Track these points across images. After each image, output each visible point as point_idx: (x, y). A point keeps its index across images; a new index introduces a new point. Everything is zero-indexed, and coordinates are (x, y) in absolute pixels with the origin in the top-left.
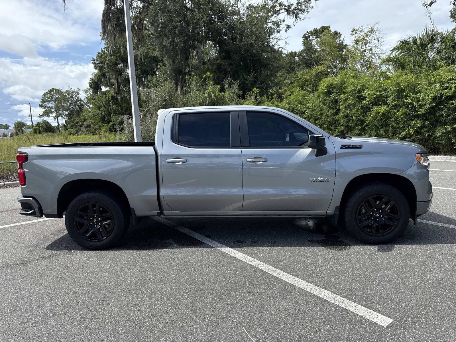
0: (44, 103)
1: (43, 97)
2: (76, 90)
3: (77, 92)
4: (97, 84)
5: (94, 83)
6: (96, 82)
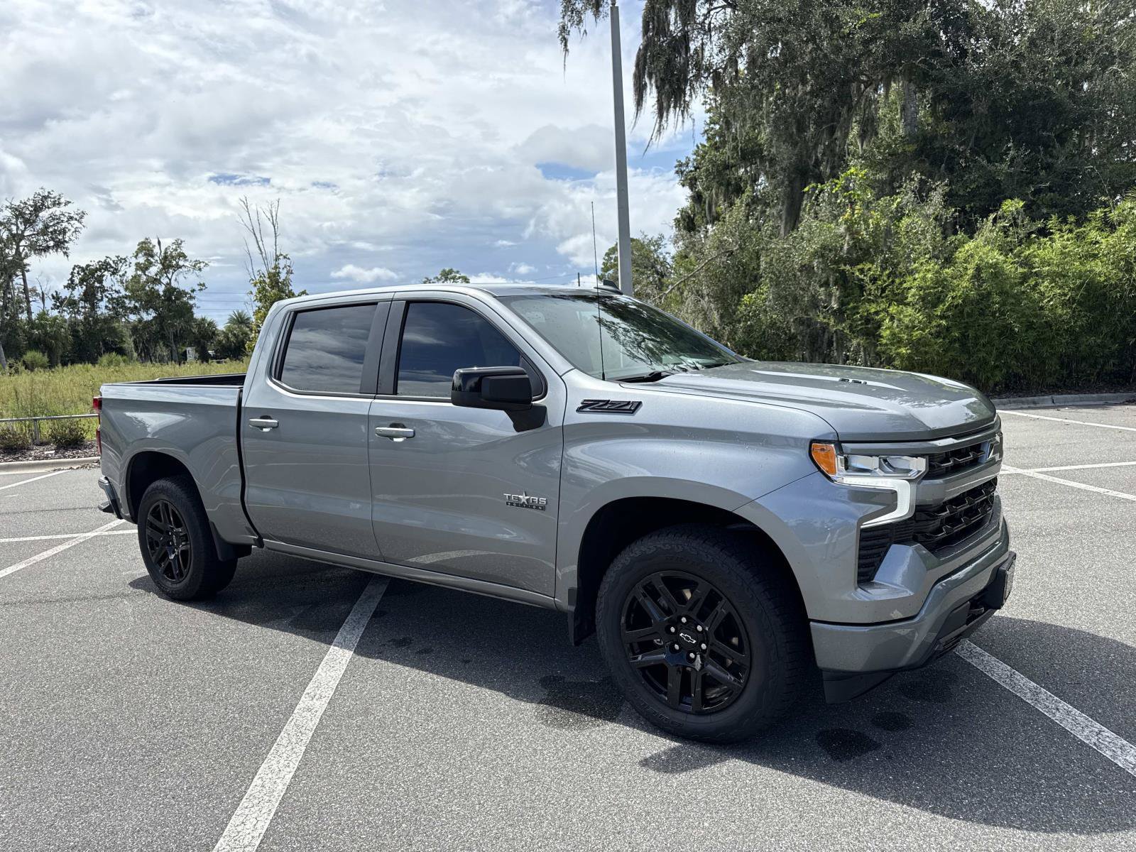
0: (606, 272)
1: (607, 258)
2: (656, 237)
3: (658, 244)
4: (693, 219)
5: (684, 220)
6: (689, 217)
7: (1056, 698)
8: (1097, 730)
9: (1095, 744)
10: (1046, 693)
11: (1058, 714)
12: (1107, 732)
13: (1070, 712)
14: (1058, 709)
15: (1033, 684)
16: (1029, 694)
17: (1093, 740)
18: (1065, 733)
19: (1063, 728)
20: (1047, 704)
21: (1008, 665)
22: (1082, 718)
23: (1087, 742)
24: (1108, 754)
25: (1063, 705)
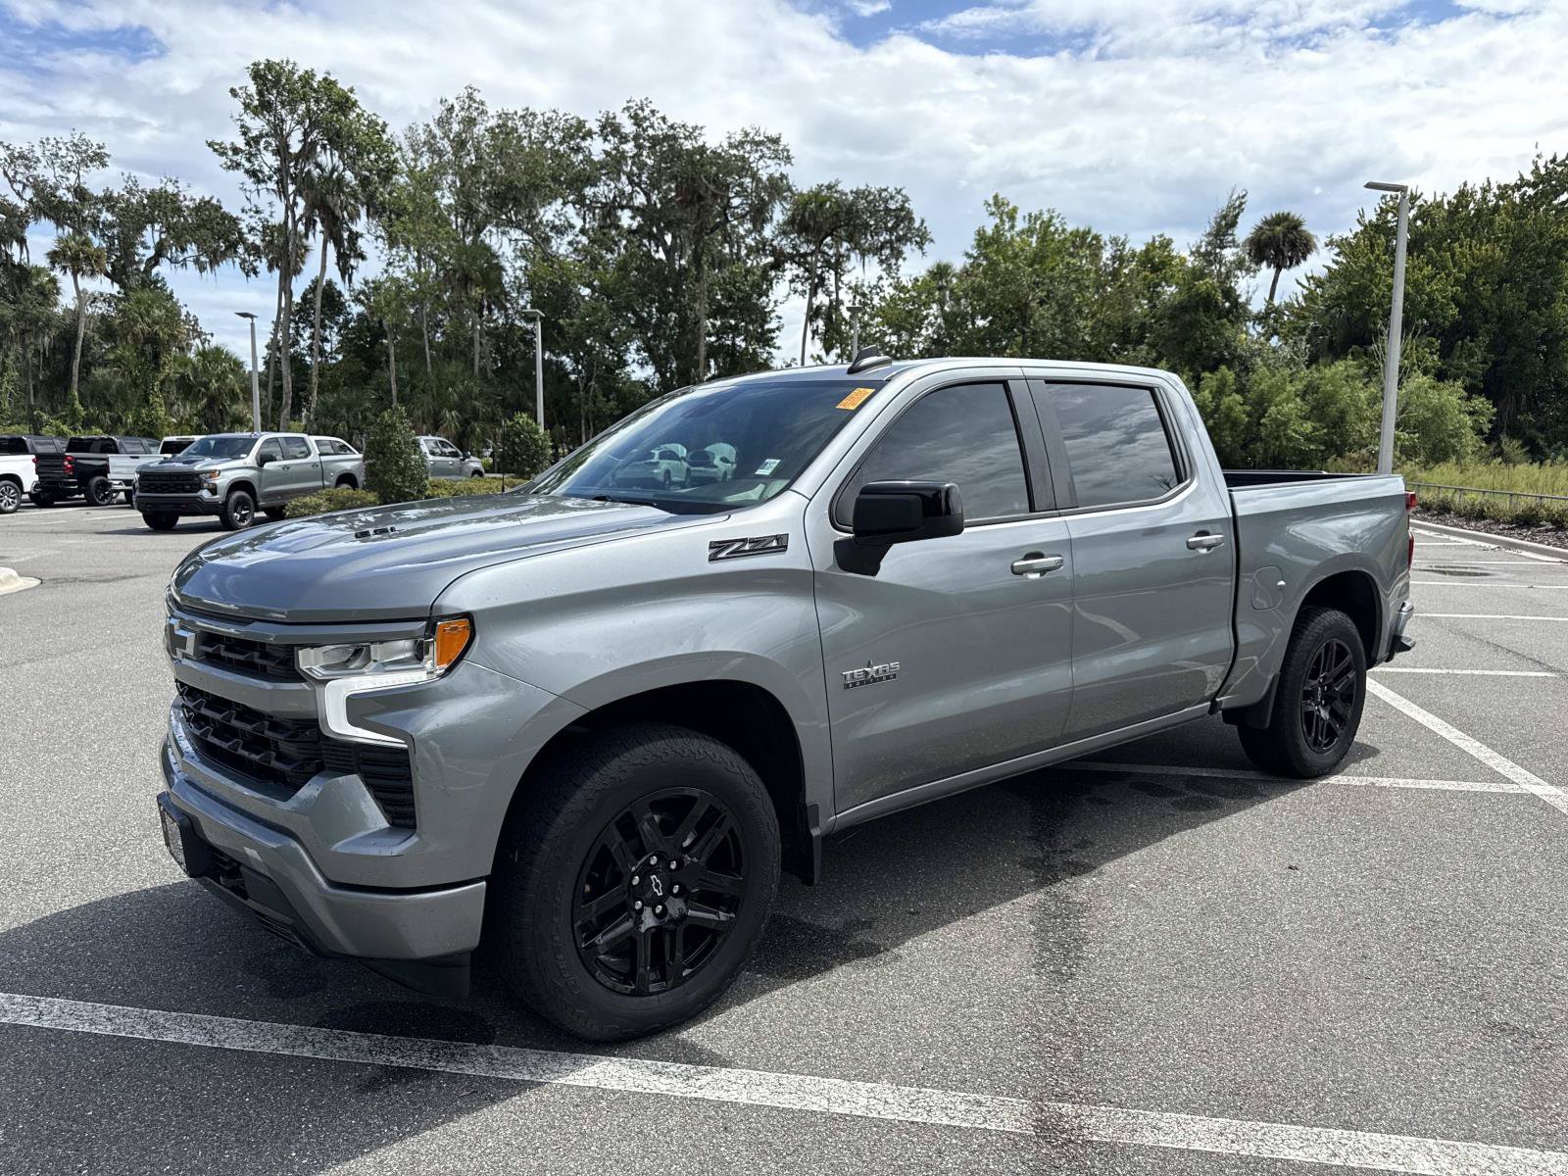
7: (123, 1034)
8: (45, 1018)
9: (39, 1001)
10: (142, 1034)
11: (104, 1013)
12: (30, 1021)
13: (91, 1025)
14: (109, 1019)
15: (170, 1038)
16: (162, 1021)
17: (43, 1004)
18: (81, 996)
19: (87, 1001)
20: (127, 1020)
21: (229, 1050)
22: (72, 1025)
23: (49, 999)
24: (19, 998)
25: (105, 1029)
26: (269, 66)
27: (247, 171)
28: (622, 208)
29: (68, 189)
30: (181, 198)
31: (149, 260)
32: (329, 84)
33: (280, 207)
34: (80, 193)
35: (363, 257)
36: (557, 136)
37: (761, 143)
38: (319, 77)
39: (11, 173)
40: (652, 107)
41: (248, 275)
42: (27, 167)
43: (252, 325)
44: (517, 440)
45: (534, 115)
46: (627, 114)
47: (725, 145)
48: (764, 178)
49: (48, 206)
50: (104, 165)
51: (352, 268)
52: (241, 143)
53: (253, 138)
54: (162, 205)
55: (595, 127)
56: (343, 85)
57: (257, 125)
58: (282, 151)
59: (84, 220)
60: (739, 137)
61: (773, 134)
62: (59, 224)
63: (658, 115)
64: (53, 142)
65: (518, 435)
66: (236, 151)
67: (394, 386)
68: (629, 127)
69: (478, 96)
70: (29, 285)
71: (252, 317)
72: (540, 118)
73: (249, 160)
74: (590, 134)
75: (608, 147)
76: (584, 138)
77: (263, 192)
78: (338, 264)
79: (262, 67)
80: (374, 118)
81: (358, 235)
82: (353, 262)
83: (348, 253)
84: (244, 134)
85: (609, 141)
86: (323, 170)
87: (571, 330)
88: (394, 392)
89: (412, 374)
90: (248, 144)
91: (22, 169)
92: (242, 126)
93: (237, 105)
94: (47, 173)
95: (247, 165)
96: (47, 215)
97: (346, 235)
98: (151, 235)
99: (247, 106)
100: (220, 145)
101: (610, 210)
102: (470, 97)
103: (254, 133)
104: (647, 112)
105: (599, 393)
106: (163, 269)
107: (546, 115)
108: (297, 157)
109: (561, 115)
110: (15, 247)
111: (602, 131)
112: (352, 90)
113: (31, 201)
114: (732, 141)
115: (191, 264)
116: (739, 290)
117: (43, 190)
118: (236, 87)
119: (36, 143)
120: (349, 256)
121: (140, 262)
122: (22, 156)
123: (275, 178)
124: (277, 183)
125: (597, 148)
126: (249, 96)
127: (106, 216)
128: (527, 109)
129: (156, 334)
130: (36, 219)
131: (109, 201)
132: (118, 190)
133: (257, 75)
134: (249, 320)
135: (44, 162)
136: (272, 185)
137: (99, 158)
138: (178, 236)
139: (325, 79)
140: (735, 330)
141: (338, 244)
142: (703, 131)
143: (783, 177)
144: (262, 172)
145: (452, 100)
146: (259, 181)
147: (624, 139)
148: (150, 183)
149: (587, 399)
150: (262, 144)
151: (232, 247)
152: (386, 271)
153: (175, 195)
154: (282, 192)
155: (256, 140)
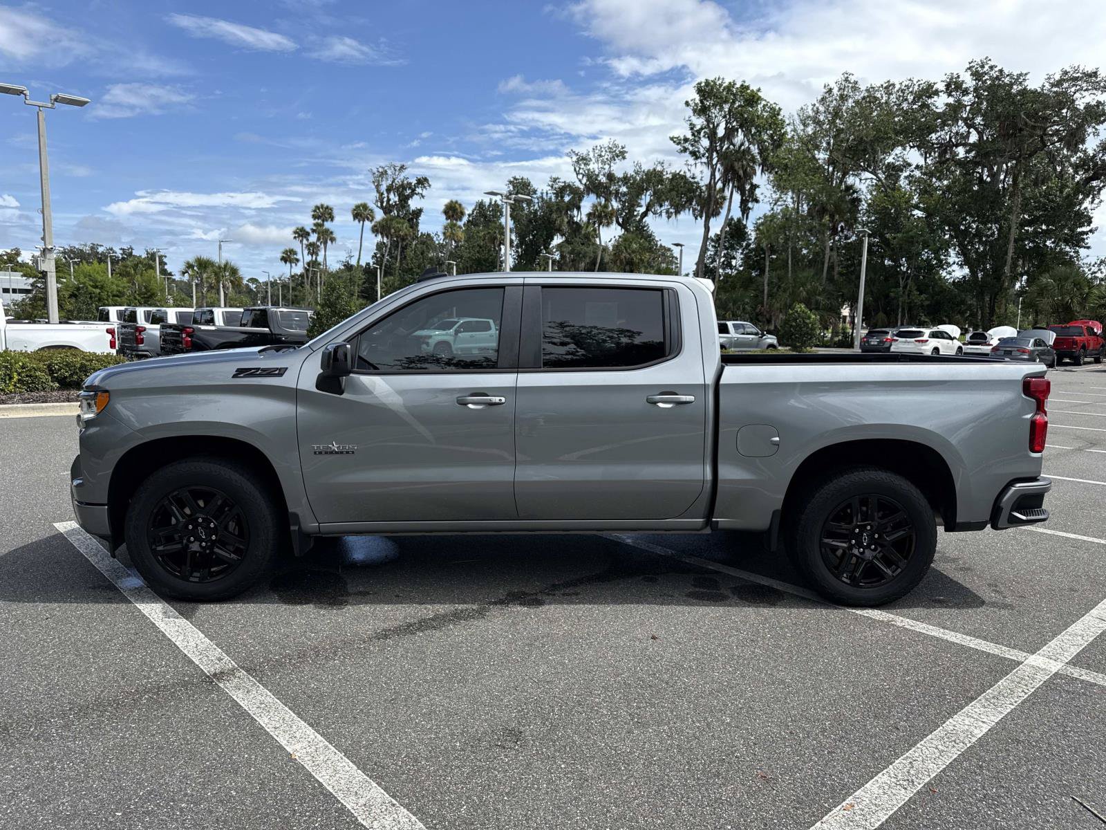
26: (707, 83)
27: (691, 153)
28: (957, 146)
29: (604, 175)
30: (665, 173)
31: (643, 213)
32: (744, 88)
33: (707, 173)
34: (610, 177)
35: (757, 201)
36: (910, 98)
37: (1076, 79)
38: (738, 85)
39: (577, 169)
40: (991, 63)
41: (696, 219)
42: (585, 164)
43: (681, 250)
44: (794, 324)
45: (894, 85)
46: (970, 73)
47: (1047, 86)
48: (1082, 107)
49: (594, 186)
50: (624, 158)
51: (750, 209)
52: (689, 136)
53: (696, 131)
54: (653, 178)
55: (941, 86)
56: (754, 87)
57: (699, 122)
58: (712, 135)
59: (611, 192)
60: (1057, 77)
61: (1089, 69)
62: (598, 196)
63: (997, 69)
64: (599, 148)
65: (795, 320)
66: (686, 140)
67: (766, 287)
68: (969, 82)
69: (852, 79)
70: (580, 233)
71: (681, 245)
72: (898, 87)
73: (692, 145)
74: (937, 93)
75: (951, 100)
76: (930, 97)
77: (699, 165)
78: (741, 207)
79: (703, 84)
80: (774, 106)
81: (756, 186)
82: (750, 205)
83: (749, 198)
84: (692, 129)
85: (952, 96)
86: (734, 146)
87: (895, 242)
88: (766, 292)
89: (780, 279)
90: (693, 135)
91: (582, 166)
92: (691, 124)
93: (689, 112)
94: (594, 166)
95: (691, 148)
96: (593, 192)
97: (748, 187)
98: (646, 199)
99: (695, 111)
100: (677, 138)
101: (946, 147)
102: (846, 80)
103: (698, 127)
104: (987, 67)
105: (914, 288)
106: (649, 220)
107: (904, 84)
108: (722, 140)
109: (915, 82)
110: (575, 212)
111: (947, 89)
112: (759, 90)
113: (585, 185)
114: (1052, 81)
115: (664, 214)
116: (1053, 201)
117: (591, 177)
118: (689, 100)
119: (591, 150)
120: (748, 201)
121: (636, 216)
122: (583, 159)
123: (707, 155)
124: (707, 158)
125: (940, 103)
126: (696, 105)
127: (624, 189)
128: (889, 81)
129: (632, 259)
130: (588, 195)
131: (625, 180)
132: (631, 172)
133: (700, 90)
134: (680, 247)
135: (593, 160)
136: (704, 160)
137: (622, 155)
138: (658, 199)
139: (742, 85)
140: (1047, 234)
141: (743, 194)
142: (1028, 77)
143: (1099, 103)
144: (699, 152)
145: (832, 85)
146: (697, 158)
147: (965, 92)
148: (647, 166)
149: (904, 292)
150: (702, 134)
151: (690, 201)
152: (772, 209)
153: (662, 172)
154: (709, 163)
155: (699, 132)
